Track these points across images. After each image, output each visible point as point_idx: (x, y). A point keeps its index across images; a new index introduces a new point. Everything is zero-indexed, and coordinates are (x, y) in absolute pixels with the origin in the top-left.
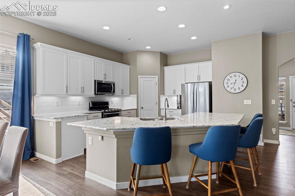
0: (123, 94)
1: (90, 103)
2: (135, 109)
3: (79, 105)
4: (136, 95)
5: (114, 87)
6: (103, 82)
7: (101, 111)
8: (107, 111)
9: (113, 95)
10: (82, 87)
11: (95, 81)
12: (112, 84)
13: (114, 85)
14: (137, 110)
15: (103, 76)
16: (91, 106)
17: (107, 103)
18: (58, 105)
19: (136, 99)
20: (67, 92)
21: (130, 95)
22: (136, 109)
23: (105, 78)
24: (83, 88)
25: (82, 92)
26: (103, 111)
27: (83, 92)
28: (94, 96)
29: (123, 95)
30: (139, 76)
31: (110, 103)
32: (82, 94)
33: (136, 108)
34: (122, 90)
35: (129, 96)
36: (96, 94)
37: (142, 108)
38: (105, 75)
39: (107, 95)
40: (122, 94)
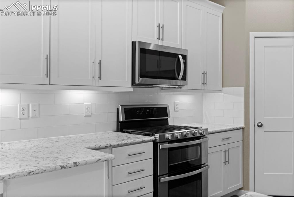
0: (206, 84)
1: (118, 109)
2: (240, 129)
3: (90, 116)
4: (242, 89)
5: (185, 64)
6: (151, 48)
7: (152, 138)
8: (168, 135)
9: (180, 87)
10: (94, 62)
11: (134, 44)
12: (180, 57)
13: (184, 57)
14: (245, 130)
15: (156, 29)
16: (121, 120)
17: (163, 111)
18: (26, 116)
19: (242, 99)
20: (48, 75)
21: (223, 88)
22: (243, 129)
23: (161, 37)
24: (100, 63)
25: (94, 77)
26: (157, 136)
27: (100, 78)
28: (131, 90)
29: (206, 87)
30: (252, 35)
31: (171, 111)
32: (95, 83)
33: (242, 125)
34: (205, 74)
35: (220, 91)
36: (137, 82)
37: (260, 126)
38: (161, 27)
39: (162, 88)
40: (204, 84)
